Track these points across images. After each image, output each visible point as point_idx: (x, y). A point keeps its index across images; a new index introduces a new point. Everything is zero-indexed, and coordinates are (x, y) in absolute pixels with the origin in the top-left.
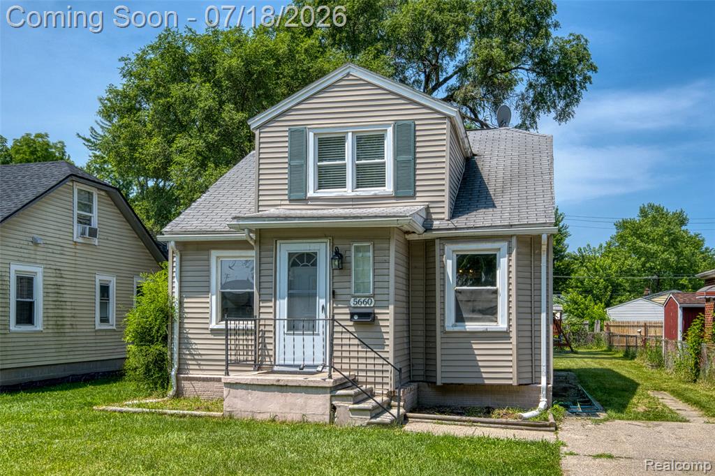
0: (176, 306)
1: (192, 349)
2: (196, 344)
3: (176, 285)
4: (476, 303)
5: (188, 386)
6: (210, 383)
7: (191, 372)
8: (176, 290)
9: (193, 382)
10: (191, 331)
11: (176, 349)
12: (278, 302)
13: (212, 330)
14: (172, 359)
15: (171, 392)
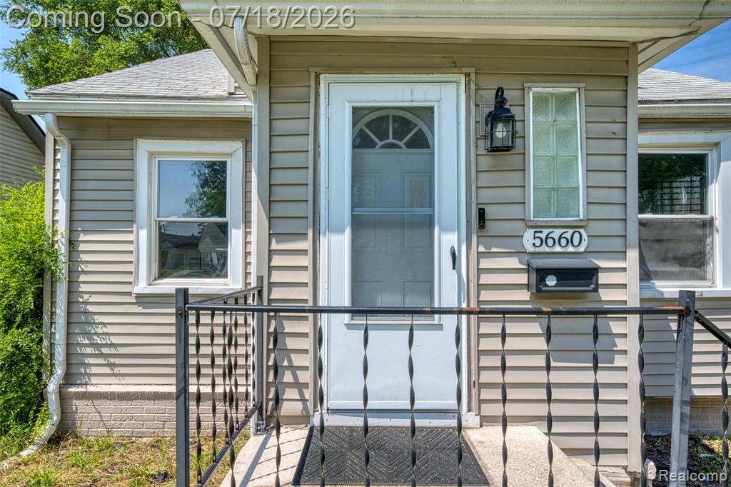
0: (62, 248)
1: (96, 334)
2: (104, 324)
3: (62, 206)
4: (670, 245)
5: (88, 409)
6: (134, 402)
7: (94, 380)
8: (62, 217)
9: (96, 402)
10: (94, 299)
11: (60, 337)
12: (323, 241)
13: (139, 296)
14: (52, 356)
15: (44, 430)
